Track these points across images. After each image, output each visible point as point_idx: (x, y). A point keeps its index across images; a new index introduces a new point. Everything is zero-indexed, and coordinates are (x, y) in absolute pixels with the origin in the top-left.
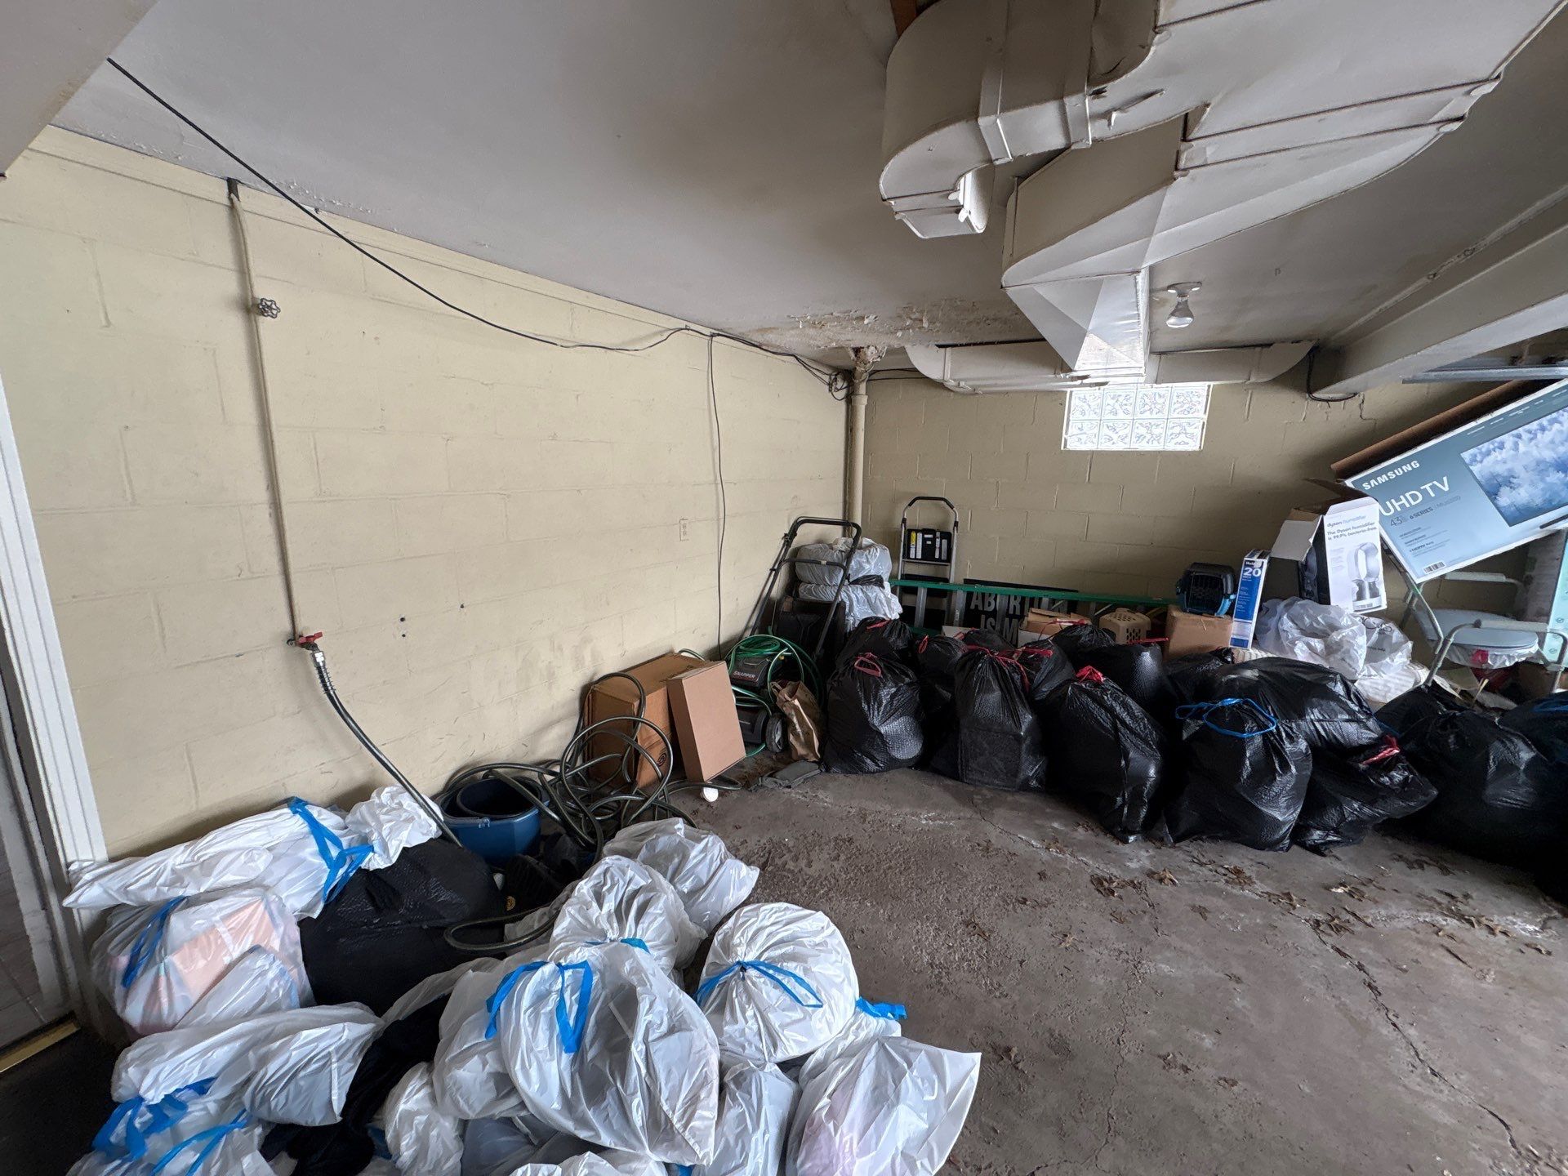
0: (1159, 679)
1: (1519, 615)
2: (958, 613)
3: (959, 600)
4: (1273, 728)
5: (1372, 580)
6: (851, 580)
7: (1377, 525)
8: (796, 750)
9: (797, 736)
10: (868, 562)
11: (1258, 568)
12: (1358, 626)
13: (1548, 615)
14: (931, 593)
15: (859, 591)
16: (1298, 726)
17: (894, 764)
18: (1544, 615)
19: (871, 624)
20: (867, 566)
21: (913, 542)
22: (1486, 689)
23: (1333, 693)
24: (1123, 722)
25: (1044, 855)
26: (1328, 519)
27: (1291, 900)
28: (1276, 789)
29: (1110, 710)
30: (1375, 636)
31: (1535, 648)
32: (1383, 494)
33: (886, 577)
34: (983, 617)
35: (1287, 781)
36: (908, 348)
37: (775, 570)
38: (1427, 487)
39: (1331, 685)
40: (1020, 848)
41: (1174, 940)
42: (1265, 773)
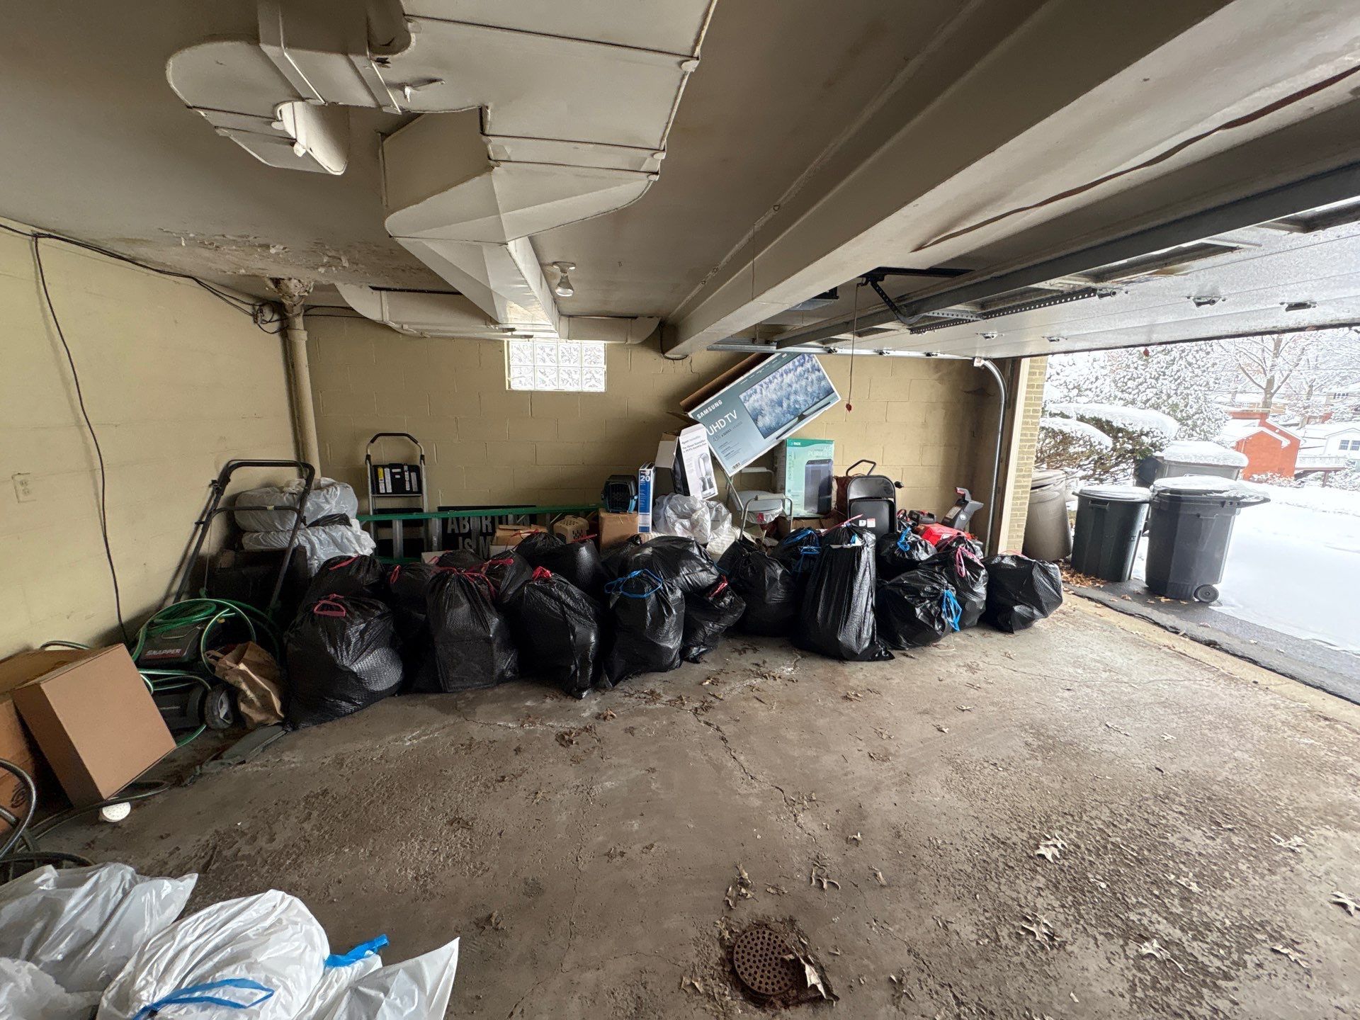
0: (595, 567)
1: (774, 491)
2: (435, 539)
3: (436, 527)
4: (660, 586)
5: (709, 477)
6: (308, 523)
7: (707, 441)
8: (251, 719)
9: (250, 703)
10: (327, 501)
11: (649, 476)
12: (705, 509)
13: (784, 489)
14: (406, 524)
15: (321, 532)
16: (677, 581)
17: (374, 697)
18: (783, 489)
19: (335, 564)
20: (327, 507)
21: (381, 477)
22: (766, 536)
23: (692, 554)
24: (568, 606)
25: (520, 733)
26: (682, 439)
27: (682, 700)
28: (666, 628)
29: (558, 599)
30: (714, 512)
31: (781, 510)
32: (709, 421)
33: (352, 515)
34: (460, 538)
35: (672, 621)
36: (339, 285)
37: (203, 523)
38: (727, 416)
39: (691, 549)
40: (499, 734)
41: (615, 760)
42: (659, 620)
